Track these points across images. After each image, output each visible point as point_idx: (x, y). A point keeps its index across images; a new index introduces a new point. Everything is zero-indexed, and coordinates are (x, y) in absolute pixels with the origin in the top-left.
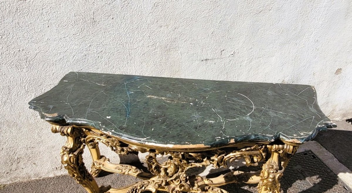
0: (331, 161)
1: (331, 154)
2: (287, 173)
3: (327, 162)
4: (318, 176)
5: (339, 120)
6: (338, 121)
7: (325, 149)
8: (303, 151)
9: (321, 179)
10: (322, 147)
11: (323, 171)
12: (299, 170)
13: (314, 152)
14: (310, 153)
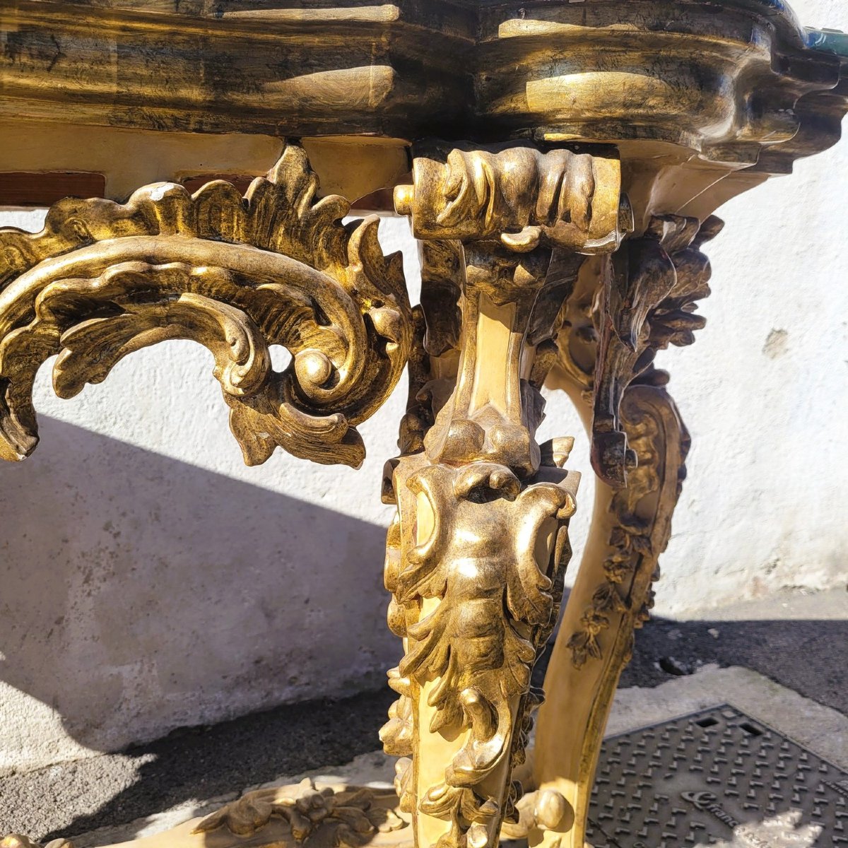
0: (840, 740)
1: (829, 710)
2: (627, 818)
3: (826, 745)
4: (796, 814)
5: (820, 587)
6: (818, 590)
7: (795, 697)
8: (693, 710)
9: (815, 829)
10: (777, 686)
11: (822, 789)
12: (691, 795)
13: (747, 712)
14: (729, 714)
